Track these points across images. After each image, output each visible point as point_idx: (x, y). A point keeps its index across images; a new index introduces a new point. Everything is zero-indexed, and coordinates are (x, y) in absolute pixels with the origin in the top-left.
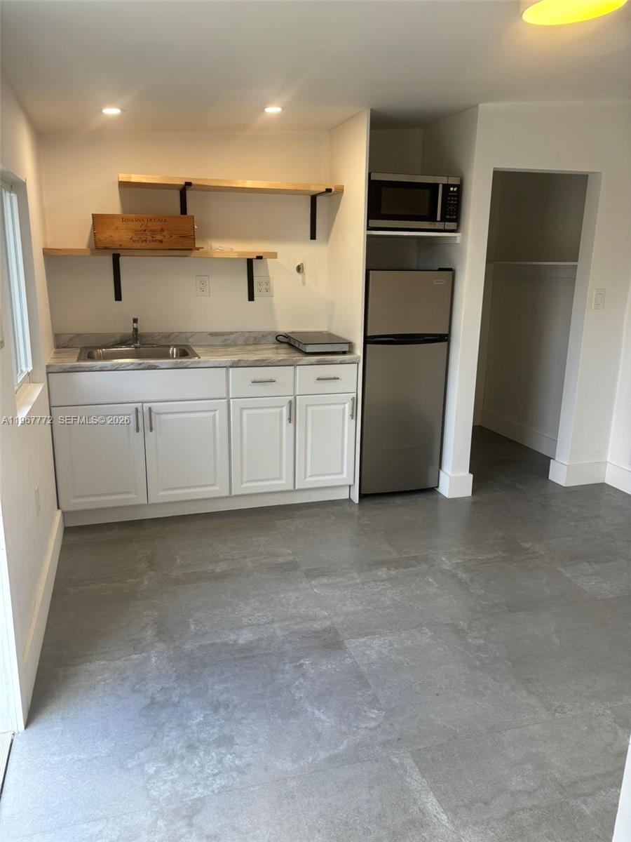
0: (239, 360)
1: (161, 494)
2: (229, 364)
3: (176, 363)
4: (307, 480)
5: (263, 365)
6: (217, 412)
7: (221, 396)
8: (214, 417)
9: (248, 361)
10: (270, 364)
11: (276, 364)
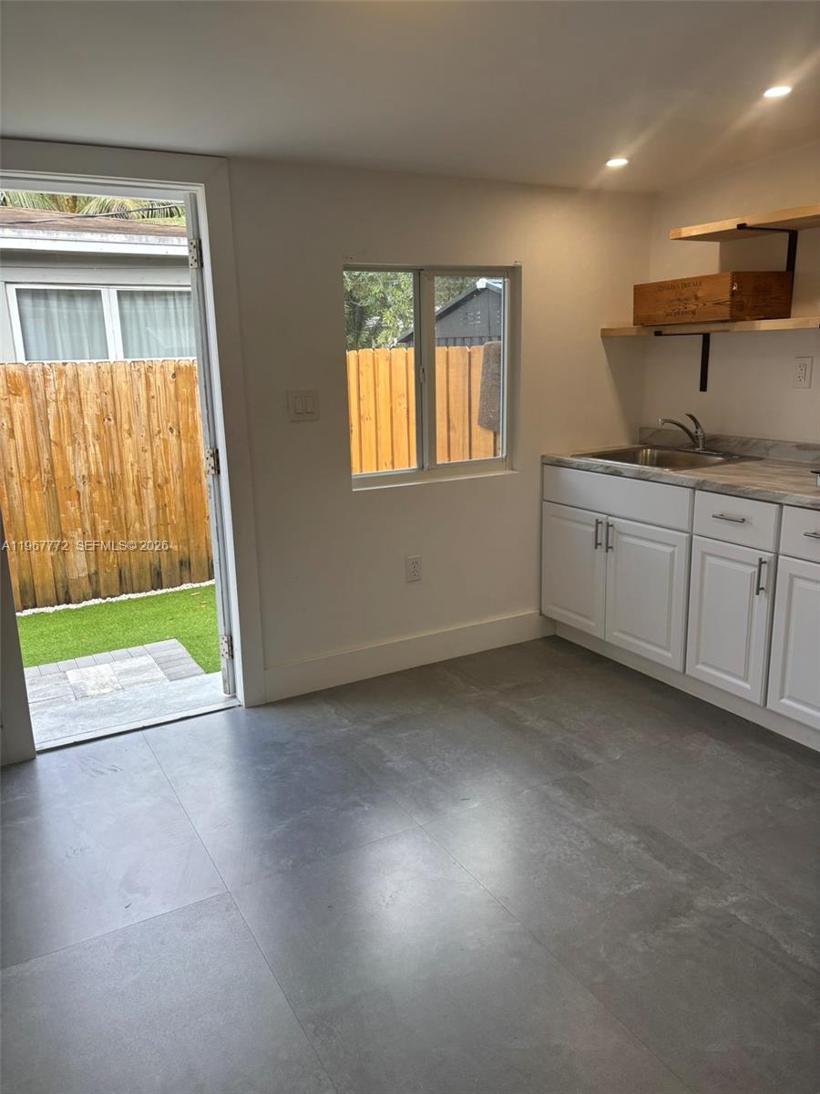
0: (704, 481)
1: (616, 634)
2: (692, 484)
3: (639, 472)
4: (784, 701)
5: (733, 493)
6: (677, 549)
7: (682, 528)
8: (672, 555)
9: (714, 483)
10: (742, 495)
11: (750, 496)
